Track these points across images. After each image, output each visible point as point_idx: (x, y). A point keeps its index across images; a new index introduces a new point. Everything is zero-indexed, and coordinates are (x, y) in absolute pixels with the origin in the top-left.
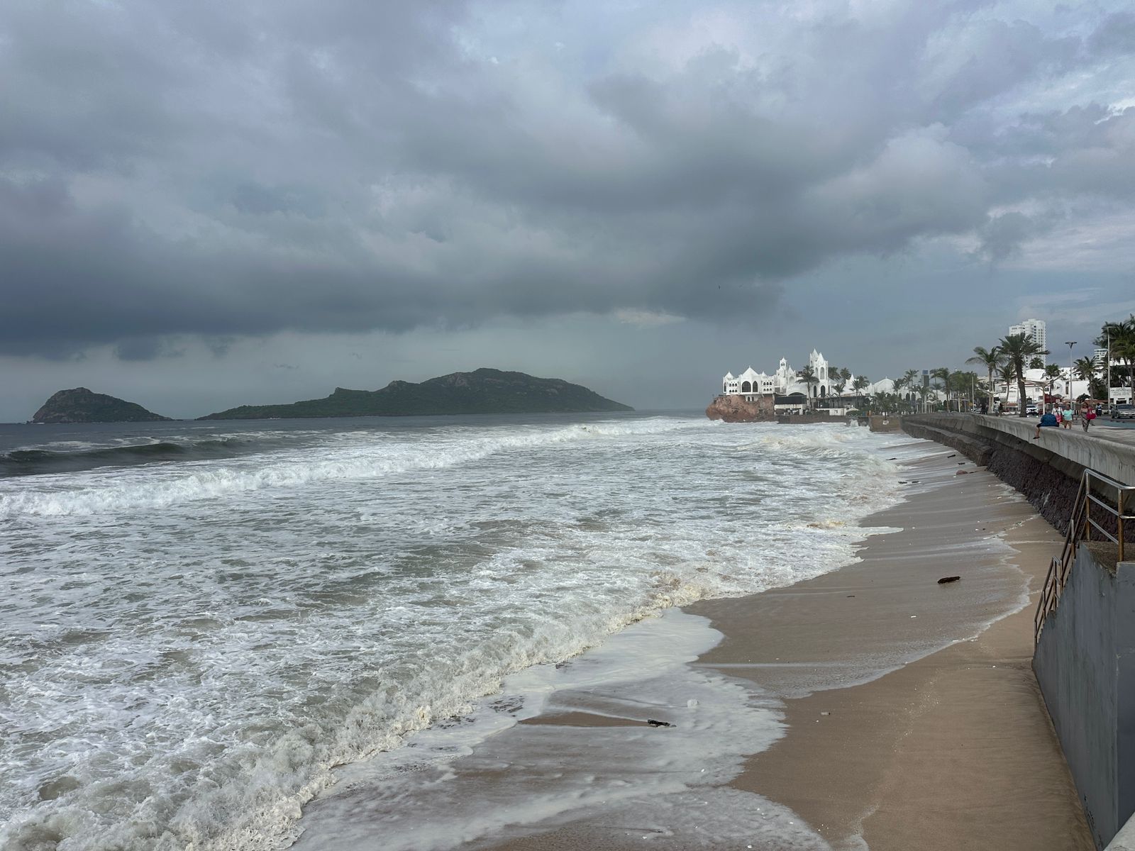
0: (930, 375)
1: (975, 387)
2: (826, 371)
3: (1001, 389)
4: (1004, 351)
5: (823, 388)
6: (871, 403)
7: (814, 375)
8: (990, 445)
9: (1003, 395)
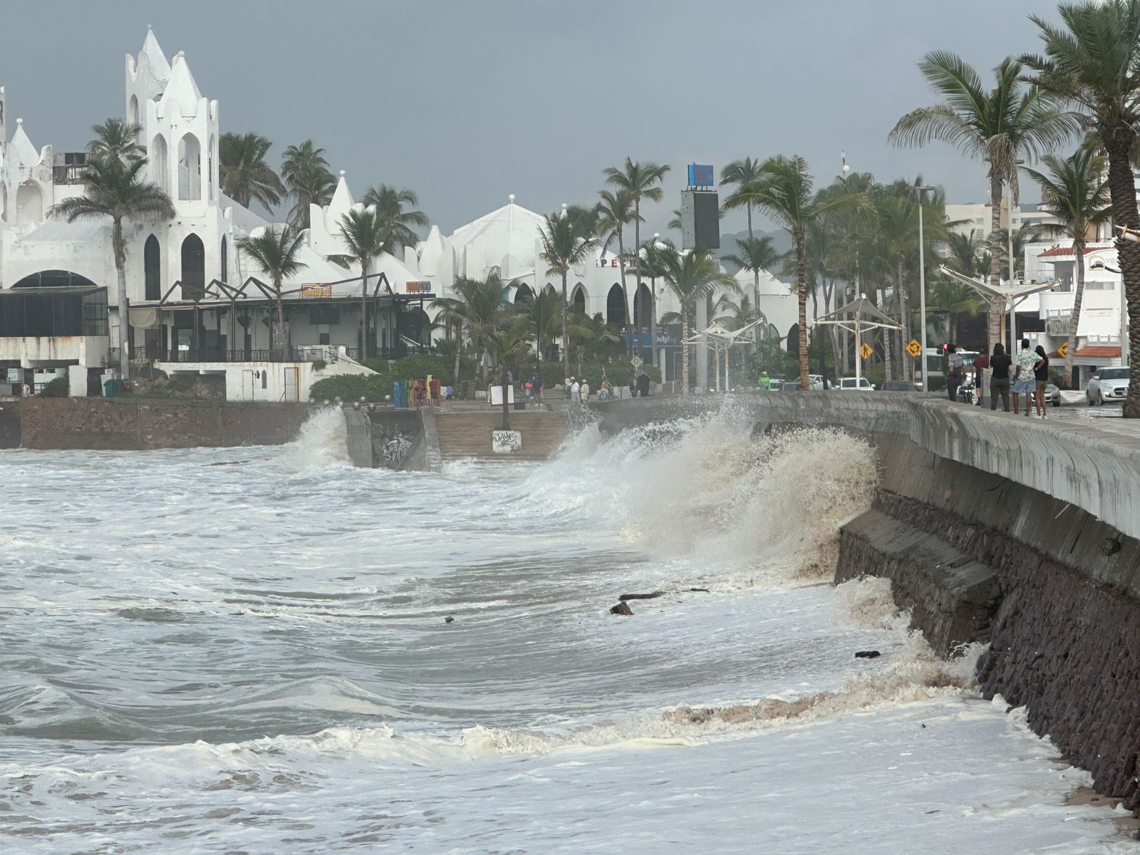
0: (725, 192)
1: (933, 260)
2: (209, 157)
3: (1049, 271)
4: (1054, 84)
5: (193, 248)
6: (438, 334)
7: (146, 176)
8: (989, 559)
9: (1055, 305)
